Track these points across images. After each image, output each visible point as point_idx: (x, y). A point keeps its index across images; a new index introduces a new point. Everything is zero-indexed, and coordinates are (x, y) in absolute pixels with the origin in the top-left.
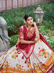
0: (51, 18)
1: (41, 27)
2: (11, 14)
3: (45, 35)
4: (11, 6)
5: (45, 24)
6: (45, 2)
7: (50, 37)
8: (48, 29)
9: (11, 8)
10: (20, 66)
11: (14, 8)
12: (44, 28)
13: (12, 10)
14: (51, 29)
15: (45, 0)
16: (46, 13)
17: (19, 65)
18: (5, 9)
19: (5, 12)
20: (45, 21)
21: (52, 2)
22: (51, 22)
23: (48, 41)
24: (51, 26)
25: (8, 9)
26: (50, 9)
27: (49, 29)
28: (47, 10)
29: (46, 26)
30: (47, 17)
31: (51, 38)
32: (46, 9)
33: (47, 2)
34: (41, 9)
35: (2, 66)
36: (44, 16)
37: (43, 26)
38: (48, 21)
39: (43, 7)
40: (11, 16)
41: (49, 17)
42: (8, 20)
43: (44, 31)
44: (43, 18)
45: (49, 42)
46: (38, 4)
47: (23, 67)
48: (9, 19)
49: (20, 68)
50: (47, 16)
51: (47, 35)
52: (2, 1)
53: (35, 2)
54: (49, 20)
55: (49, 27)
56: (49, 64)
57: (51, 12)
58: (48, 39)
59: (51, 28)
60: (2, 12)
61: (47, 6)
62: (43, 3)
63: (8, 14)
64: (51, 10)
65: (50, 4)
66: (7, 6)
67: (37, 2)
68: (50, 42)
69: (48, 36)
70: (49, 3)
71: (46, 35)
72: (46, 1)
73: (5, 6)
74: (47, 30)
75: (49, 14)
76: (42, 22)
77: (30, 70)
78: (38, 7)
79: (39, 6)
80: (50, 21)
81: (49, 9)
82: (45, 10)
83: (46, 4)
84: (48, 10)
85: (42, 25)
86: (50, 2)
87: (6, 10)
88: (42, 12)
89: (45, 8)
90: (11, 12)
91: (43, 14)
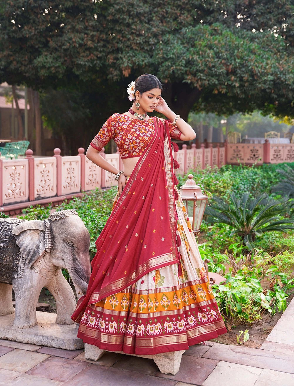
0: (229, 217)
2: (99, 205)
3: (211, 270)
4: (99, 179)
5: (211, 236)
6: (209, 167)
7: (228, 278)
8: (222, 252)
9: (99, 187)
11: (107, 185)
12: (209, 248)
13: (102, 191)
14: (230, 252)
15: (209, 162)
16: (214, 200)
18: (79, 190)
19: (80, 197)
20: (210, 227)
21: (230, 166)
22: (231, 229)
23: (221, 289)
24: (230, 243)
25: (87, 188)
26: (224, 187)
27: (226, 252)
28: (216, 191)
29: (214, 241)
31: (231, 281)
32: (213, 188)
33: (216, 167)
34: (196, 186)
37: (205, 244)
38: (221, 227)
40: (98, 212)
41: (224, 213)
42: (90, 224)
43: (210, 256)
44: (204, 217)
45: (225, 293)
48: (93, 221)
50: (218, 208)
51: (219, 270)
52: (71, 164)
54: (225, 222)
55: (223, 245)
58: (224, 284)
59: (230, 248)
60: (68, 200)
61: (217, 180)
62: (203, 168)
63: (87, 206)
64: (228, 191)
65: (227, 174)
66: (87, 180)
68: (229, 295)
69: (223, 275)
70: (222, 171)
71: (216, 272)
72: (211, 165)
73: (78, 181)
74: (219, 256)
78: (188, 180)
79: (190, 178)
80: (227, 227)
81: (222, 189)
82: (209, 190)
83: (210, 172)
84: (221, 192)
86: (224, 166)
87: (81, 191)
89: (207, 185)
90: (99, 198)
91: (204, 201)
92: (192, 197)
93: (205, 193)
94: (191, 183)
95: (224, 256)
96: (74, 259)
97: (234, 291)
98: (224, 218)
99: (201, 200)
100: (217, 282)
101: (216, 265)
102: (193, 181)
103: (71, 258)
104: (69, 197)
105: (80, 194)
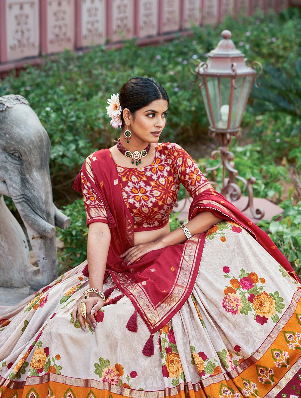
0: (290, 102)
1: (239, 149)
2: (71, 79)
3: (257, 193)
4: (71, 34)
5: (259, 135)
6: (260, 12)
7: (286, 208)
8: (278, 161)
9: (70, 47)
10: (120, 373)
11: (85, 43)
12: (256, 156)
13: (75, 54)
14: (292, 161)
15: (261, 2)
16: (265, 72)
17: (112, 366)
18: (36, 52)
19: (37, 66)
20: (260, 118)
21: (296, 11)
22: (293, 121)
23: (273, 228)
24: (292, 146)
25: (51, 49)
26: (285, 49)
27: (284, 161)
28: (270, 55)
29: (264, 143)
30: (273, 95)
31: (292, 213)
32: (265, 50)
33: (272, 12)
34: (237, 52)
35: (18, 375)
36: (253, 88)
37: (249, 147)
38: (276, 118)
39: (248, 40)
40: (69, 92)
41: (283, 95)
42: (53, 115)
43: (256, 171)
44: (250, 101)
45: (280, 235)
46: (219, 22)
47: (134, 374)
48: (58, 109)
49: (119, 381)
50: (273, 87)
51: (271, 193)
52: (21, 7)
53: (202, 9)
54: (284, 110)
55: (279, 149)
56: (283, 358)
57: (293, 66)
58: (277, 219)
59: (291, 155)
60: (17, 70)
61: (273, 35)
62: (250, 14)
63: (51, 81)
64: (292, 55)
65: (290, 24)
66: (50, 36)
67: (215, 10)
68: (288, 238)
69: (278, 202)
70: (282, 19)
71: (265, 196)
72: (265, 8)
73: (34, 36)
74: (273, 169)
75: (284, 76)
76: (244, 124)
77: (174, 392)
78: (222, 42)
79: (225, 37)
80: (288, 120)
81: (281, 53)
82: (260, 54)
83: (262, 21)
84: (278, 57)
85: (240, 141)
86: (285, 10)
87: (40, 55)
88: (243, 69)
89: (257, 45)
90: (71, 67)
91: (249, 79)
92: (228, 71)
93: (250, 63)
94: (227, 47)
95: (280, 169)
96: (24, 181)
97: (296, 233)
98: (282, 104)
99: (244, 76)
100: (268, 217)
101: (266, 184)
102: (230, 42)
103: (17, 179)
104: (19, 65)
105: (38, 61)
